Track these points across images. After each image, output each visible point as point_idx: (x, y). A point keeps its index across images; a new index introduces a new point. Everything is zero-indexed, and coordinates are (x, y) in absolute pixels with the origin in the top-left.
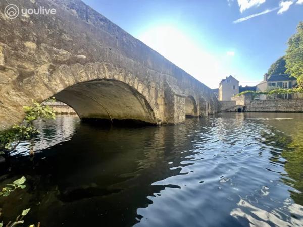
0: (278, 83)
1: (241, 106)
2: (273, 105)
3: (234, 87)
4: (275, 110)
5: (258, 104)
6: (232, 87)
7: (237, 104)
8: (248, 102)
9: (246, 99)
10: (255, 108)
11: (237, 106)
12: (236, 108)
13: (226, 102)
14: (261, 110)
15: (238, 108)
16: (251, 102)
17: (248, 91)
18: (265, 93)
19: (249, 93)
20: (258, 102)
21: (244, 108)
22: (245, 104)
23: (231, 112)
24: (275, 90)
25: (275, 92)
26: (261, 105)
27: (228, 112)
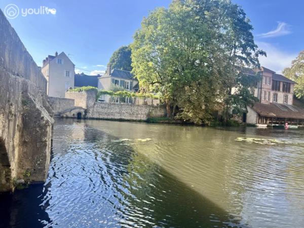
0: (121, 81)
1: (81, 108)
2: (118, 110)
3: (68, 74)
4: (119, 118)
5: (102, 108)
6: (65, 73)
7: (76, 105)
8: (91, 103)
9: (88, 98)
10: (99, 113)
11: (75, 108)
12: (75, 112)
13: (60, 99)
14: (106, 117)
15: (77, 111)
16: (95, 104)
17: (91, 87)
18: (110, 94)
19: (93, 89)
20: (103, 105)
21: (86, 111)
22: (87, 106)
23: (67, 117)
24: (120, 92)
25: (120, 94)
26: (106, 110)
27: (62, 117)
